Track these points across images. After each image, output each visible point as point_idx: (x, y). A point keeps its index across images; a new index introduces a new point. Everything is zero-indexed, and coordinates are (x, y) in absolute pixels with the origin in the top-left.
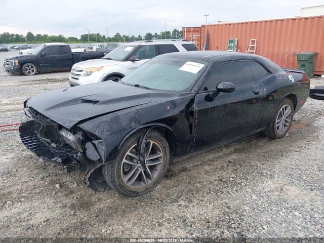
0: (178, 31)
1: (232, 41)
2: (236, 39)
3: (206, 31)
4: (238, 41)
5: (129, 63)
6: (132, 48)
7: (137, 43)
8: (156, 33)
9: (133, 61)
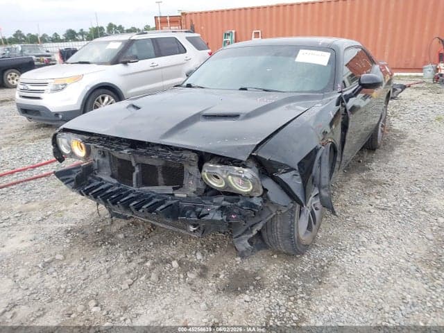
0: (115, 26)
1: (229, 34)
2: (233, 31)
3: (188, 21)
4: (236, 33)
5: (120, 66)
6: (120, 43)
7: (126, 37)
8: (82, 30)
9: (125, 63)
